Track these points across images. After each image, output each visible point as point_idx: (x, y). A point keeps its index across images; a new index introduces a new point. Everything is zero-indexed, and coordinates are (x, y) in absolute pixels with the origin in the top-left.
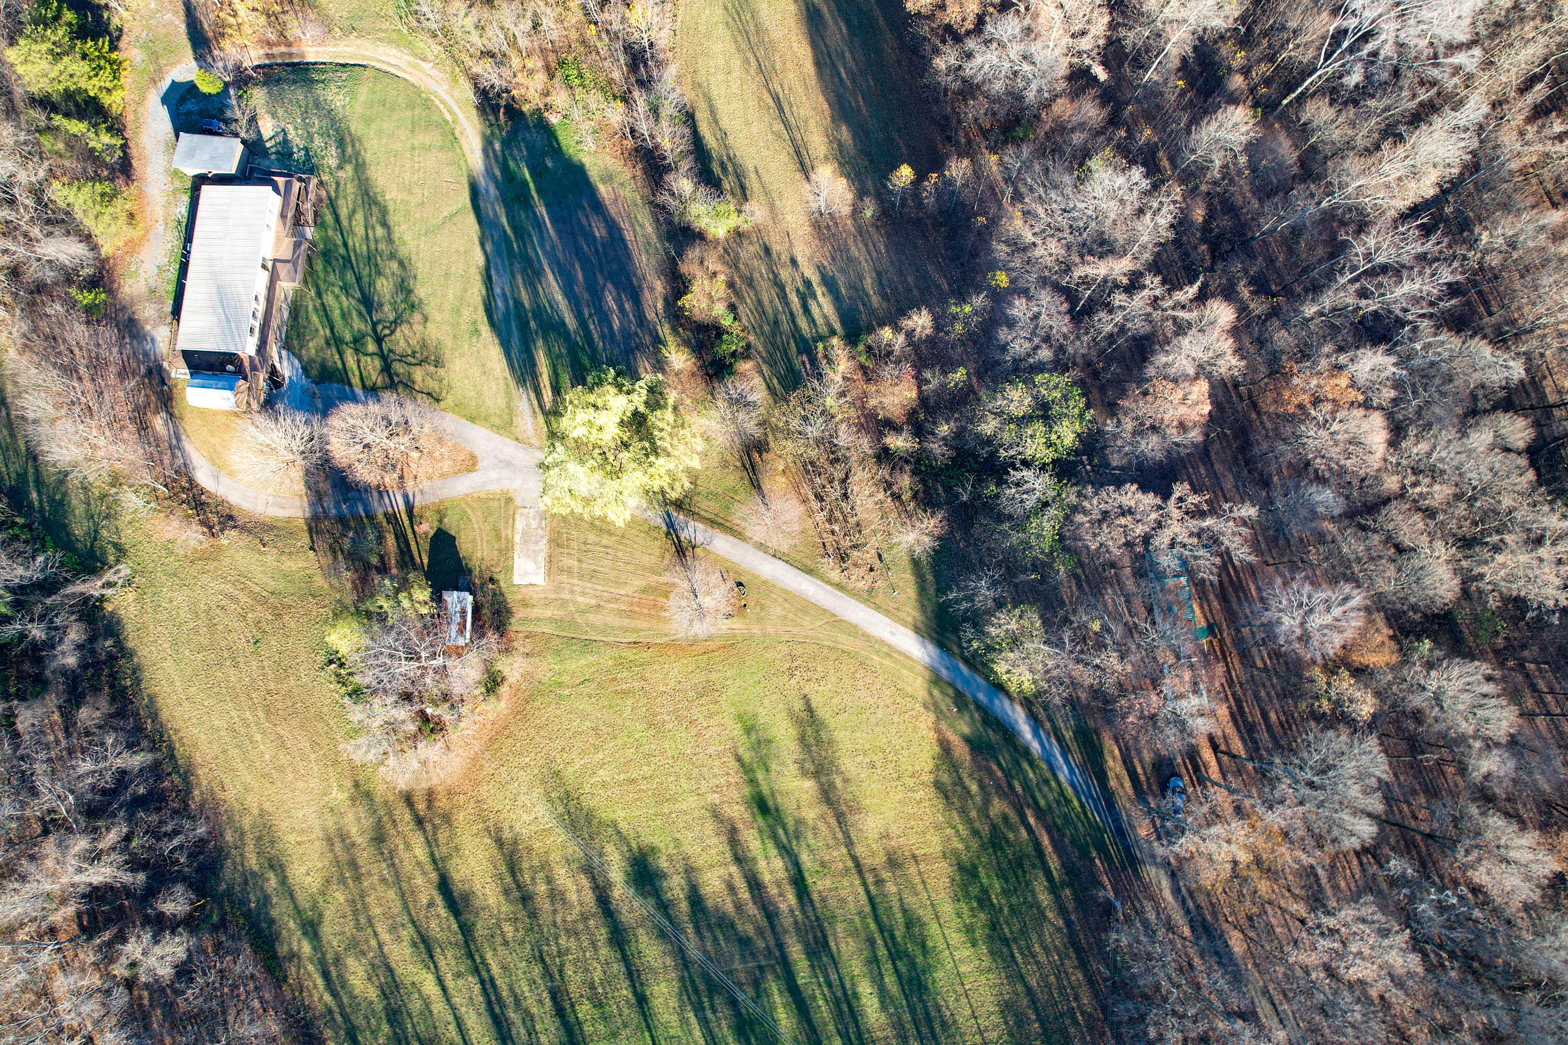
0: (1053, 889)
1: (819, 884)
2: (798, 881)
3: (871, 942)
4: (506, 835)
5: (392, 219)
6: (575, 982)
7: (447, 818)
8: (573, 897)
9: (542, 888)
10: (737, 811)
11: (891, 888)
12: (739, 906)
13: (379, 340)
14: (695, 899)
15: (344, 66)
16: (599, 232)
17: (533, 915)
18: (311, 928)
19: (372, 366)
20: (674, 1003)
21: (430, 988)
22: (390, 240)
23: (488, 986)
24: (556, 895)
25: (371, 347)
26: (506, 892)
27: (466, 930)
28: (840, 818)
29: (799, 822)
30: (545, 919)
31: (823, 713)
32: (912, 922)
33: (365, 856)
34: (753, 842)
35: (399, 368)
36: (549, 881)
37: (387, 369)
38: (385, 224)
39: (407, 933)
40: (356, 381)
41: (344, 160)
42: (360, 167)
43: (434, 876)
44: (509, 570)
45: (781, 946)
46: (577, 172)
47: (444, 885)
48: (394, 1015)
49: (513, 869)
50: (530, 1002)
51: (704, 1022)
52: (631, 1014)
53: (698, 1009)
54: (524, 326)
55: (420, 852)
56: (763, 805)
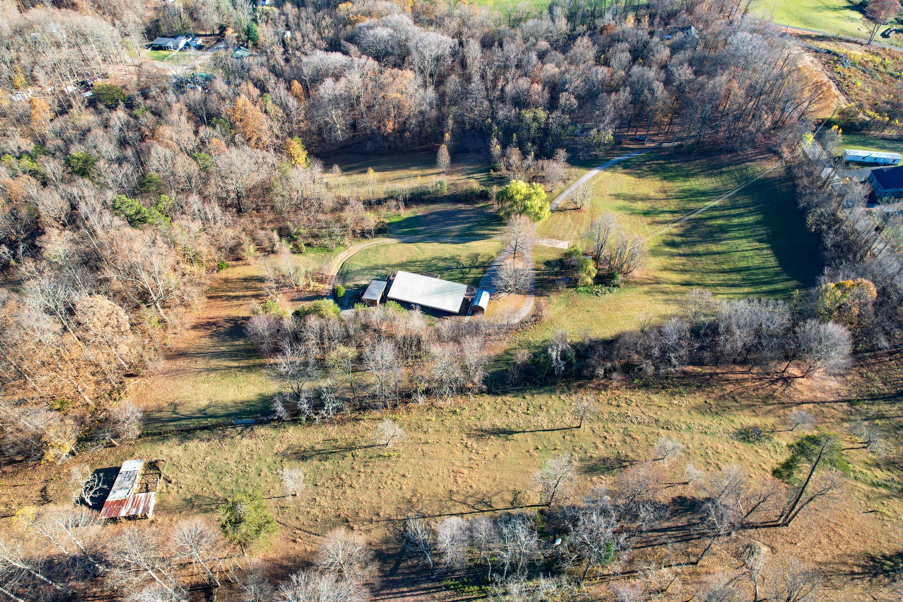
0: (671, 163)
1: (673, 208)
2: (672, 212)
3: (689, 200)
5: (414, 259)
6: (714, 267)
10: (649, 219)
11: (673, 194)
12: (682, 226)
13: (465, 268)
14: (681, 235)
15: (341, 267)
19: (474, 271)
22: (421, 261)
24: (683, 265)
25: (467, 270)
27: (700, 284)
28: (649, 199)
29: (652, 207)
31: (616, 193)
32: (683, 191)
34: (659, 219)
35: (476, 264)
37: (477, 267)
38: (415, 262)
40: (479, 276)
41: (383, 269)
42: (388, 266)
43: (679, 285)
44: (562, 249)
47: (683, 285)
49: (674, 270)
50: (724, 278)
51: (725, 240)
52: (724, 256)
53: (720, 240)
54: (467, 235)
56: (646, 213)
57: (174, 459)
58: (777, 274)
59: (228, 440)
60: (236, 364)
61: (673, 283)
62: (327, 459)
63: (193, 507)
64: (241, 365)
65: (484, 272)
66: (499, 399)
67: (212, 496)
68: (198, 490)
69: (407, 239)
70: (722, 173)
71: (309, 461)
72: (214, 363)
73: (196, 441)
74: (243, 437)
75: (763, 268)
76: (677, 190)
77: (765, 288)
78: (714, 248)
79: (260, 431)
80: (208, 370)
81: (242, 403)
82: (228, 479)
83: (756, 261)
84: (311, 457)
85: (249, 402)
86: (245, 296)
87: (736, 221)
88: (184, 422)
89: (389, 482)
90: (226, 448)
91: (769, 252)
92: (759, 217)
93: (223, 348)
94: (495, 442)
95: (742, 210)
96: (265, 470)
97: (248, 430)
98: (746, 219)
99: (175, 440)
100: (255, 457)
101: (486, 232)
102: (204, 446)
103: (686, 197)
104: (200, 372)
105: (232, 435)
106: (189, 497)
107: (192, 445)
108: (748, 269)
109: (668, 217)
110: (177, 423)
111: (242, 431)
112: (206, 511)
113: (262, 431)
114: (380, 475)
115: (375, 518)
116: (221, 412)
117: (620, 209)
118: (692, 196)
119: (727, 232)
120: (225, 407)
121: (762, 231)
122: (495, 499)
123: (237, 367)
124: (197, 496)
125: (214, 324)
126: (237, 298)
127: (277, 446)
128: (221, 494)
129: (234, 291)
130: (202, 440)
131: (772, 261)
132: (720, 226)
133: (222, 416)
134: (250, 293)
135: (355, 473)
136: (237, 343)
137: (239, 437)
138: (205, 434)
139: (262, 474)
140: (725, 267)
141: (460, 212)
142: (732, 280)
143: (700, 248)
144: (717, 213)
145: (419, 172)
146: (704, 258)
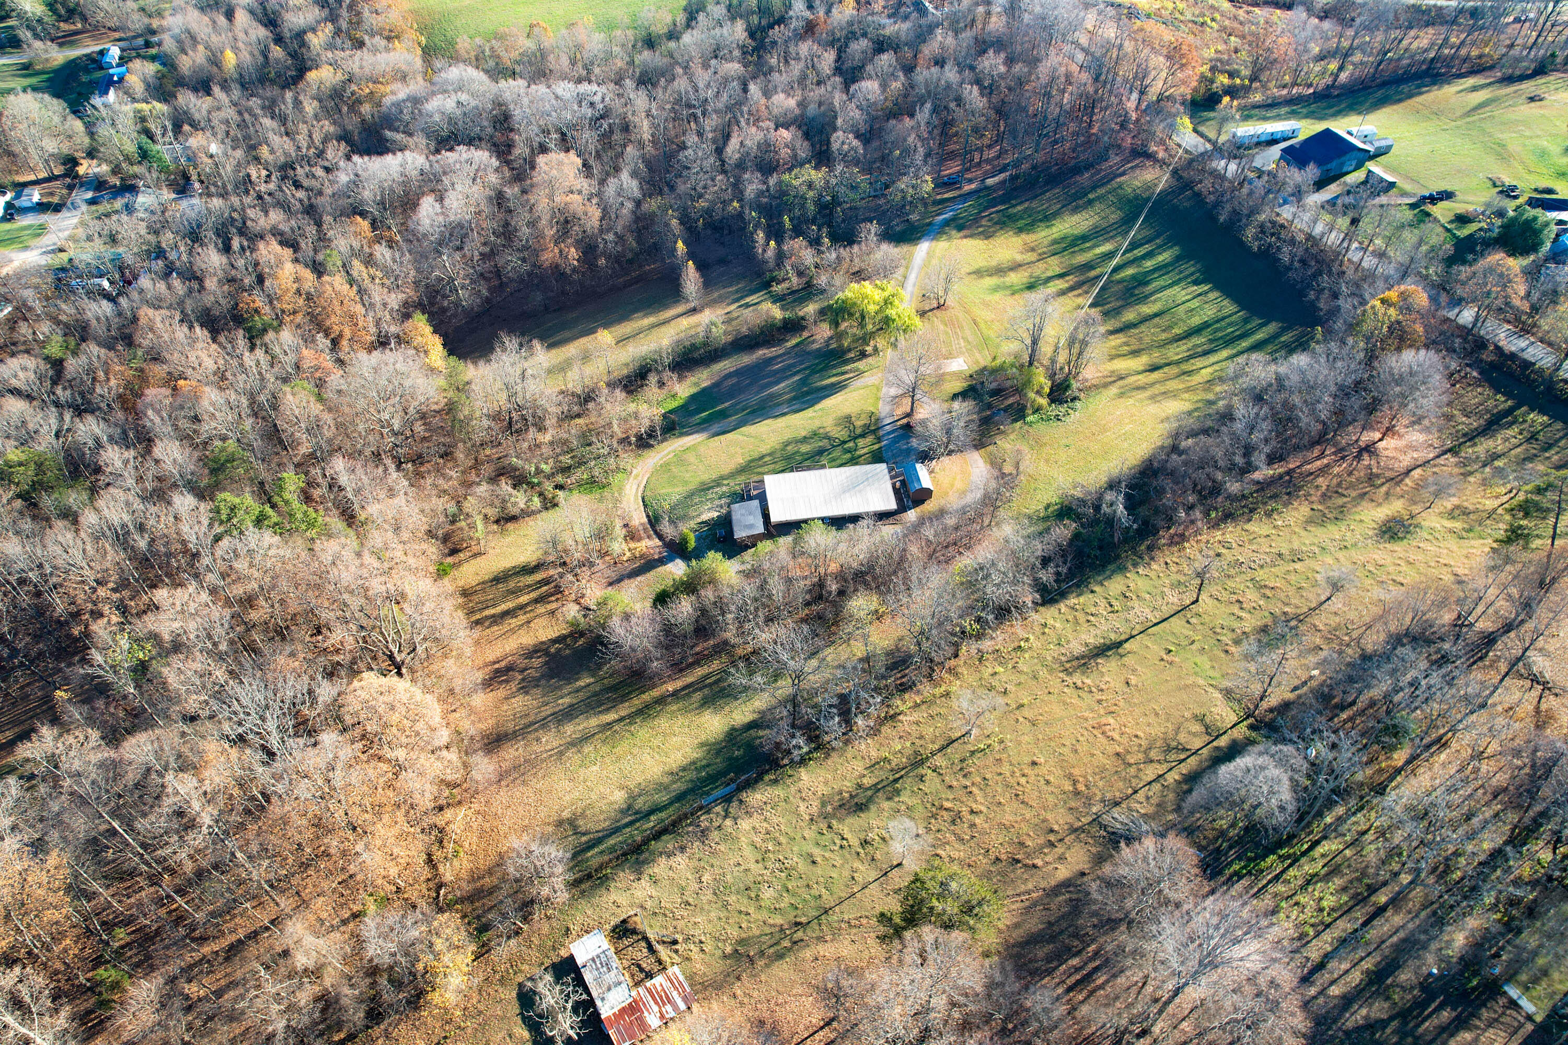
0: (1014, 206)
1: (1058, 271)
2: (1061, 276)
3: (1074, 252)
5: (756, 455)
6: (1164, 336)
8: (1123, 340)
10: (1040, 294)
11: (1044, 250)
12: (1086, 293)
13: (844, 442)
15: (645, 506)
16: (734, 380)
19: (861, 442)
20: (1148, 306)
22: (770, 454)
24: (1127, 344)
28: (1020, 266)
29: (1031, 276)
30: (1140, 346)
31: (973, 269)
32: (1055, 242)
34: (1051, 290)
35: (858, 431)
37: (863, 436)
38: (762, 457)
40: (876, 447)
41: (718, 485)
42: (722, 478)
43: (1147, 374)
44: (961, 372)
46: (693, 398)
47: (1150, 371)
50: (1187, 347)
51: (1152, 294)
52: (1167, 317)
53: (1146, 297)
54: (808, 393)
56: (1031, 287)
57: (649, 904)
58: (1246, 321)
59: (715, 835)
60: (611, 716)
61: (1139, 373)
62: (898, 792)
63: (751, 961)
64: (623, 713)
65: (879, 440)
66: (1062, 606)
67: (768, 930)
68: (734, 933)
69: (716, 428)
70: (1090, 202)
71: (873, 808)
72: (571, 729)
73: (663, 860)
74: (735, 819)
75: (1223, 319)
76: (1046, 242)
77: (1245, 344)
78: (1146, 309)
79: (756, 797)
80: (572, 744)
81: (684, 769)
82: (768, 894)
83: (1209, 313)
84: (870, 800)
85: (694, 763)
86: (522, 607)
87: (1149, 264)
88: (611, 841)
89: (1023, 780)
90: (722, 847)
91: (1215, 294)
92: (1176, 251)
93: (567, 701)
94: (1109, 667)
95: (1147, 248)
96: (817, 852)
97: (735, 804)
98: (1160, 258)
99: (625, 876)
100: (783, 840)
101: (833, 380)
102: (680, 860)
103: (1065, 249)
104: (561, 753)
105: (716, 824)
106: (729, 950)
107: (660, 867)
108: (1205, 326)
109: (1061, 284)
110: (602, 847)
111: (726, 811)
112: (780, 956)
113: (758, 796)
114: (1000, 778)
115: (1052, 837)
116: (664, 798)
117: (996, 289)
118: (1071, 245)
119: (1147, 283)
120: (661, 787)
121: (1190, 268)
122: (1182, 737)
123: (622, 719)
124: (741, 942)
125: (509, 669)
126: (506, 614)
127: (802, 808)
128: (778, 920)
129: (494, 606)
130: (669, 855)
131: (1228, 307)
132: (1133, 277)
133: (671, 803)
134: (524, 599)
135: (961, 793)
136: (581, 683)
137: (728, 822)
138: (668, 842)
139: (819, 859)
140: (1177, 331)
141: (769, 361)
142: (1198, 346)
143: (1130, 315)
144: (1118, 261)
145: (651, 320)
146: (1143, 328)
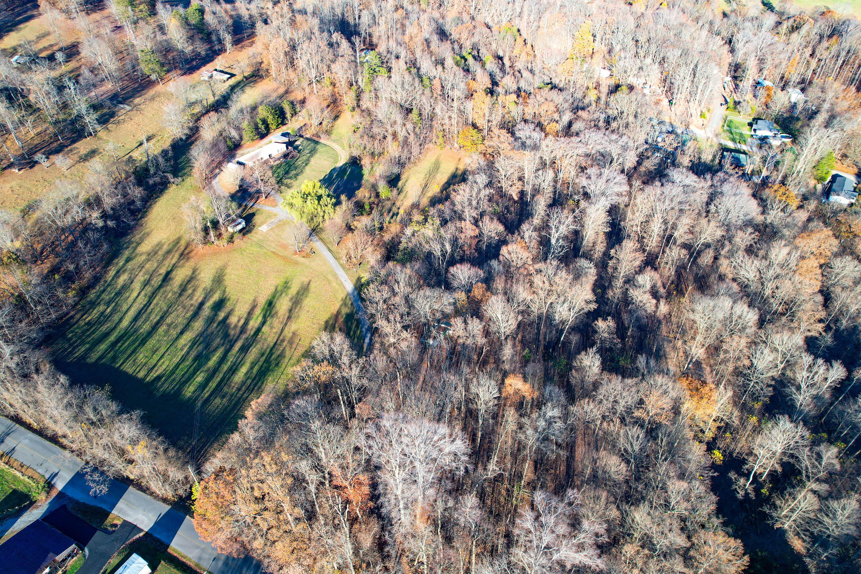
2: (258, 330)
3: (263, 355)
4: (196, 273)
6: (169, 320)
7: (188, 259)
8: (195, 298)
9: (190, 291)
10: (262, 301)
11: (285, 344)
12: (236, 326)
14: (226, 319)
17: (180, 295)
18: (128, 260)
20: (189, 339)
21: (135, 294)
23: (149, 303)
24: (191, 296)
26: (181, 285)
27: (160, 287)
28: (289, 318)
29: (276, 313)
30: (183, 298)
32: (282, 356)
33: (161, 253)
34: (258, 312)
36: (194, 290)
39: (147, 277)
43: (170, 269)
45: (236, 341)
47: (168, 273)
48: (119, 294)
49: (189, 281)
50: (153, 316)
55: (174, 261)
58: (114, 358)
61: (174, 267)
76: (288, 353)
78: (188, 336)
87: (200, 378)
91: (141, 375)
95: (206, 394)
98: (192, 389)
103: (271, 353)
108: (143, 342)
118: (267, 361)
119: (195, 360)
121: (165, 387)
131: (129, 368)
132: (208, 359)
140: (162, 329)
142: (145, 322)
143: (198, 325)
144: (225, 367)
